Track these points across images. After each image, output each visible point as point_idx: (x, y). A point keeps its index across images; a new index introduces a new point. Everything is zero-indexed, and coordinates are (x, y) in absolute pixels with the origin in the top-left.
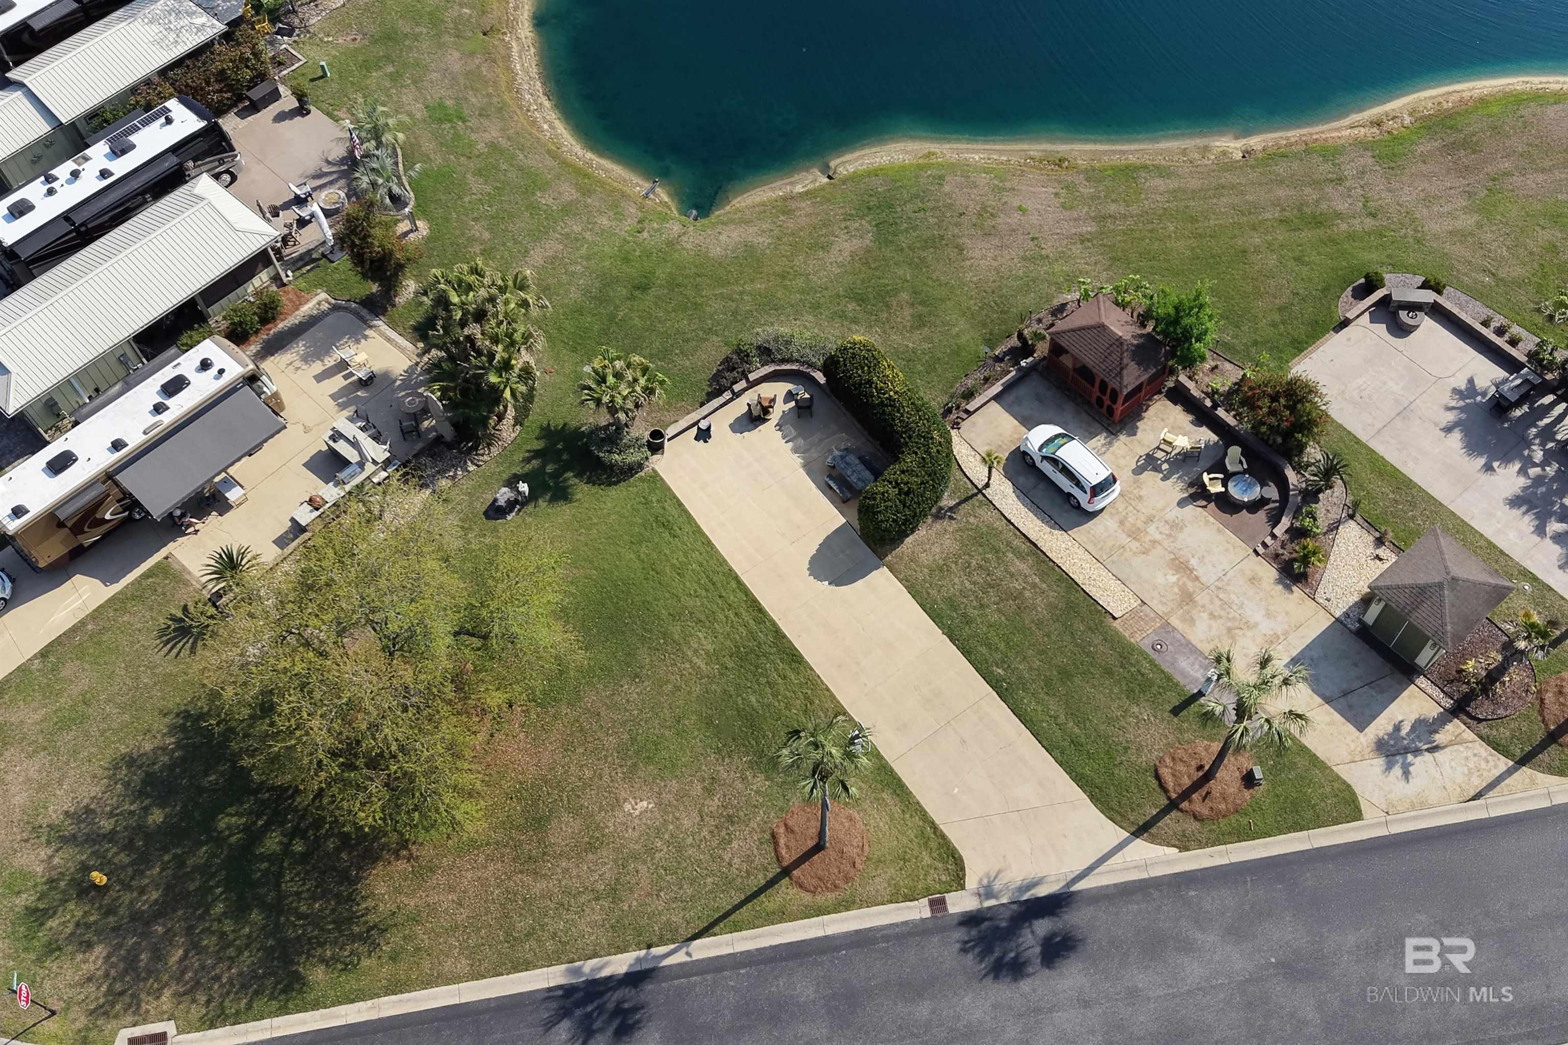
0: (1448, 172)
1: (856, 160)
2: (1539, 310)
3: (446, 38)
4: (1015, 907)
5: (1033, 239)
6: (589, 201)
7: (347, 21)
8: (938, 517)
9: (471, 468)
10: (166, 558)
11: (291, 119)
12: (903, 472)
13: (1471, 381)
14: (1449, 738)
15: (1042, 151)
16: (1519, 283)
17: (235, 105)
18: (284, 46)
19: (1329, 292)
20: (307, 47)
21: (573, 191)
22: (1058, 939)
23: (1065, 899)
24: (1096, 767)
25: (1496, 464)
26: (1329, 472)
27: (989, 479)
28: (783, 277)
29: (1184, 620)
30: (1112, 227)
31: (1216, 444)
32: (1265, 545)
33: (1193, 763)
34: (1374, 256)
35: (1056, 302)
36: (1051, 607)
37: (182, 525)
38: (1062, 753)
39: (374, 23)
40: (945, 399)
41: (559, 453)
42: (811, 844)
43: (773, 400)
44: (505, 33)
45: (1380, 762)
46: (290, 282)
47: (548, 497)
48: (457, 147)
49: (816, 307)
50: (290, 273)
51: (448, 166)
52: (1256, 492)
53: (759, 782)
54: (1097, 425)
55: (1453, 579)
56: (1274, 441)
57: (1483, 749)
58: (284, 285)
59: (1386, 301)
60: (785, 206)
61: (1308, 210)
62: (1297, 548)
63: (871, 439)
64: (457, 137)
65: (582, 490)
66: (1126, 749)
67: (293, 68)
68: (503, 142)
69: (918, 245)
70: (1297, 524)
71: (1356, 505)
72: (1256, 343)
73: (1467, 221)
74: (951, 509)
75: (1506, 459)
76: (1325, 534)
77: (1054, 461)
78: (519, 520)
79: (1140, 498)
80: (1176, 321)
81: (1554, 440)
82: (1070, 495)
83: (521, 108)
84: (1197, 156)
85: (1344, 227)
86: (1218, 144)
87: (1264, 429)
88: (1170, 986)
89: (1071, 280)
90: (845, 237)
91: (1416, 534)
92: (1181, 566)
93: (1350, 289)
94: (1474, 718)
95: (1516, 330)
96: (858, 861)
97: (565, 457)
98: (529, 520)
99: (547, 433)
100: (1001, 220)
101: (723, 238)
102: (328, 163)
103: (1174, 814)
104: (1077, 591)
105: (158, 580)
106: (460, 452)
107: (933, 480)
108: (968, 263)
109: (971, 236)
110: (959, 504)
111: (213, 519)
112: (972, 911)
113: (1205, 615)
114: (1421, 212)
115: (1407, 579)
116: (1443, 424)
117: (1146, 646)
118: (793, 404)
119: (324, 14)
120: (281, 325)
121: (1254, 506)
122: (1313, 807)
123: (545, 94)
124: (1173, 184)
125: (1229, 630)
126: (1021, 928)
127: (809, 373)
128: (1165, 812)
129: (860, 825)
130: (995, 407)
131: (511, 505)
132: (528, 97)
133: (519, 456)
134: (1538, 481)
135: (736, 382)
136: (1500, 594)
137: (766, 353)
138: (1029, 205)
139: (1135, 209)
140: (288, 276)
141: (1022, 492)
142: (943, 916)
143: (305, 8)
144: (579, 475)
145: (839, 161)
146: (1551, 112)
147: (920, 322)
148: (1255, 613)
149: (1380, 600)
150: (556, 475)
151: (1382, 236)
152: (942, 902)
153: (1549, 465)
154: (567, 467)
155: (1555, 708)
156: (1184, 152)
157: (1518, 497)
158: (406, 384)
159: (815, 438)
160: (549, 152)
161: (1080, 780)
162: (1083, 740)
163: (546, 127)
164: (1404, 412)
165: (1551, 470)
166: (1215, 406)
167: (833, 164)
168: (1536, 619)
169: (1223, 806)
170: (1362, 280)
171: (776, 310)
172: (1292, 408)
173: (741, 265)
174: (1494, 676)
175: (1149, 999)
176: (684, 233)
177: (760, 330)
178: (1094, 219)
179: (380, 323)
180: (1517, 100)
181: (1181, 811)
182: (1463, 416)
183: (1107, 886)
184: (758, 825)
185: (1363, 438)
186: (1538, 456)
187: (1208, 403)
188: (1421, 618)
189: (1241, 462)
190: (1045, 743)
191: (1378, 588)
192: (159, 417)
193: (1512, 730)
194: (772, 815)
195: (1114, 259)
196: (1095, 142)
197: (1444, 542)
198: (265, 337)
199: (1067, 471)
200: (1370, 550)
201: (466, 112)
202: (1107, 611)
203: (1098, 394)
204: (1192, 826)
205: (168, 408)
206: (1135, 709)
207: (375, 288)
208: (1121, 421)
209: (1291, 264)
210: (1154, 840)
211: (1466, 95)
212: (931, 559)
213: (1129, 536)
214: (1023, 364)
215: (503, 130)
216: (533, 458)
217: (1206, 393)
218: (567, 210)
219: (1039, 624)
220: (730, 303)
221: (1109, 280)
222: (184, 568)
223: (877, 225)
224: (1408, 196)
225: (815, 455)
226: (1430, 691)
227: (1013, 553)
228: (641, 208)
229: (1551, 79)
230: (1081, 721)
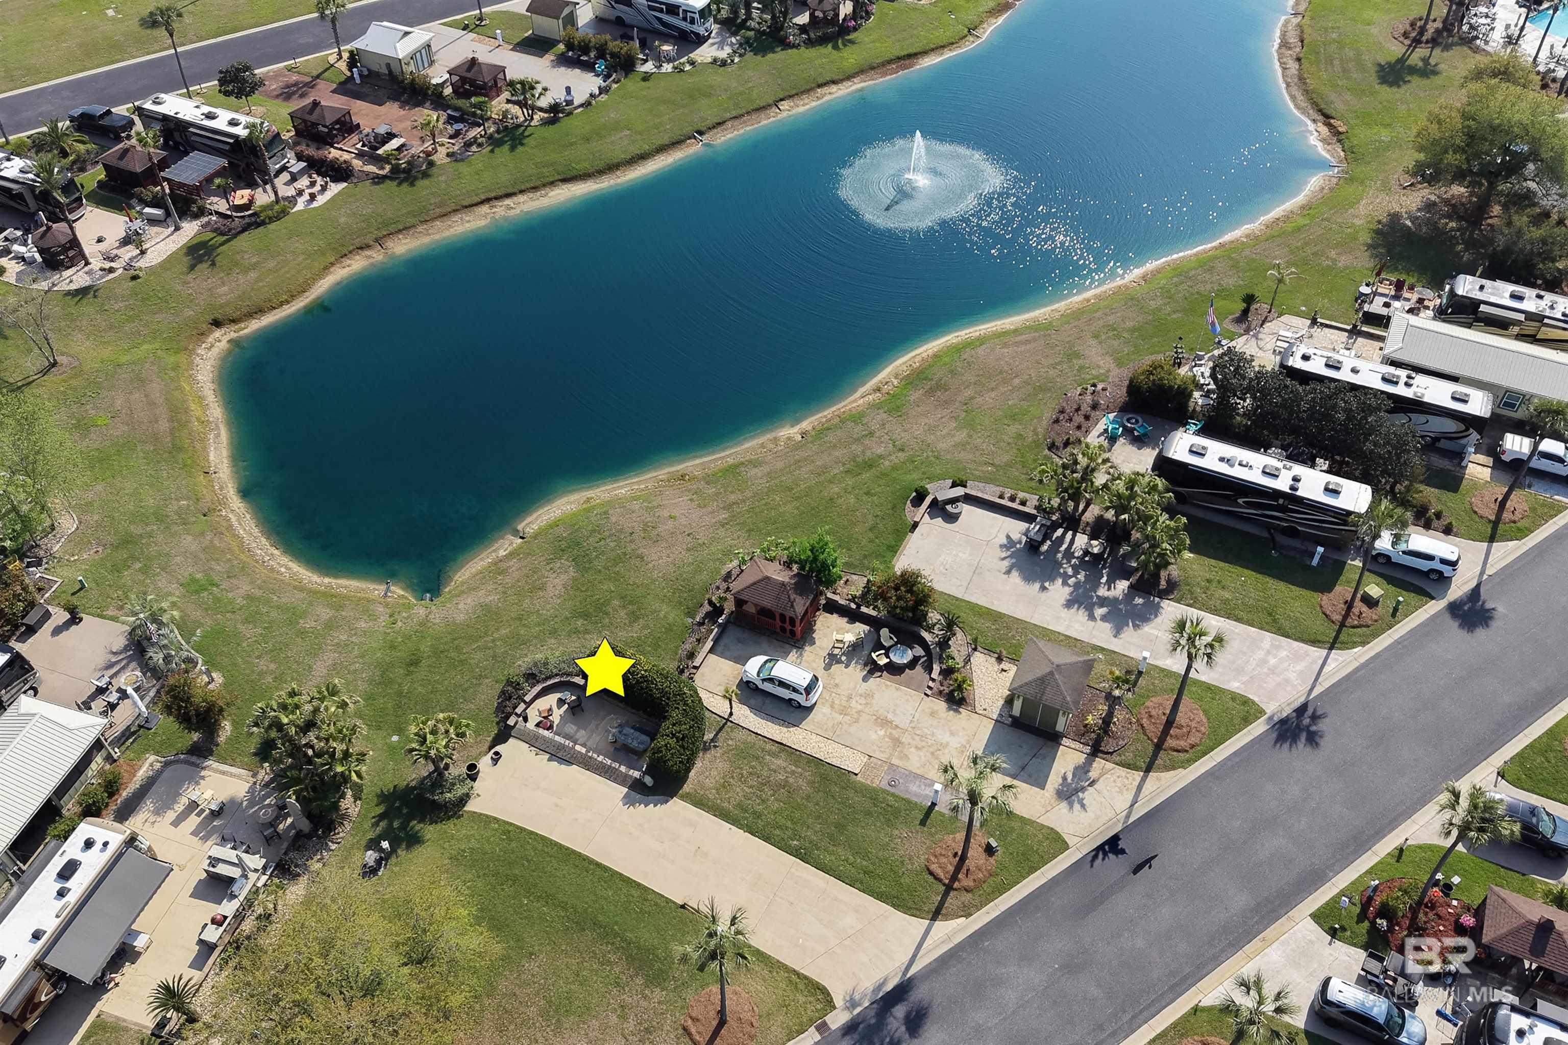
0: (936, 407)
1: (536, 519)
2: (1031, 479)
3: (175, 528)
4: (875, 1006)
5: (689, 535)
6: (343, 613)
7: (85, 540)
8: (706, 749)
9: (333, 847)
10: (98, 1016)
11: (68, 630)
12: (674, 725)
13: (1008, 537)
14: (1098, 772)
15: (669, 473)
16: (1009, 465)
17: (13, 634)
18: (38, 576)
19: (896, 507)
20: (59, 570)
21: (328, 611)
22: (914, 1013)
23: (907, 986)
24: (888, 883)
25: (1047, 584)
26: (950, 625)
27: (731, 708)
28: (520, 619)
29: (901, 758)
30: (738, 510)
31: (870, 631)
32: (930, 688)
33: (949, 854)
34: (915, 476)
35: (723, 573)
36: (811, 783)
37: (104, 983)
38: (862, 883)
39: (109, 534)
40: (676, 664)
41: (399, 809)
42: (715, 1023)
43: (550, 710)
44: (221, 510)
45: (1064, 805)
46: (119, 757)
47: (404, 846)
48: (220, 607)
49: (554, 632)
50: (117, 750)
51: (219, 624)
52: (909, 656)
53: (658, 994)
54: (787, 646)
55: (1057, 666)
56: (908, 617)
57: (1122, 771)
58: (115, 761)
59: (935, 502)
60: (498, 569)
61: (859, 460)
62: (951, 682)
63: (634, 711)
64: (217, 600)
65: (429, 831)
66: (902, 862)
67: (53, 589)
68: (258, 593)
69: (610, 564)
70: (944, 667)
71: (975, 640)
72: (865, 557)
73: (961, 436)
74: (712, 740)
75: (1052, 580)
76: (964, 667)
77: (771, 680)
78: (387, 872)
79: (837, 685)
80: (815, 559)
81: (1074, 558)
82: (790, 700)
83: (257, 562)
84: (772, 446)
85: (887, 463)
86: (782, 434)
87: (898, 611)
88: (1000, 1014)
89: (728, 553)
90: (555, 575)
91: (1019, 645)
92: (884, 722)
93: (909, 502)
94: (1107, 753)
95: (1021, 495)
96: (753, 1020)
97: (405, 811)
98: (396, 869)
99: (383, 798)
100: (661, 529)
101: (461, 606)
102: (115, 653)
103: (952, 894)
104: (823, 765)
105: (99, 1037)
106: (319, 837)
107: (697, 723)
108: (651, 565)
109: (645, 547)
110: (716, 735)
111: (128, 968)
112: (847, 1022)
113: (913, 750)
114: (931, 438)
115: (1030, 677)
116: (1004, 570)
117: (884, 785)
118: (566, 706)
119: (63, 540)
120: (124, 794)
121: (912, 664)
122: (1036, 852)
123: (272, 546)
124: (766, 469)
125: (933, 753)
126: (885, 1019)
127: (569, 681)
128: (946, 895)
129: (744, 994)
130: (712, 658)
131: (379, 862)
132: (259, 552)
133: (368, 824)
134: (1077, 585)
135: (516, 707)
136: (1088, 666)
137: (532, 678)
138: (675, 513)
139: (748, 494)
140: (116, 753)
141: (757, 710)
142: (830, 1034)
143: (45, 540)
144: (422, 821)
145: (523, 524)
146: (981, 351)
147: (634, 617)
148: (943, 736)
149: (1019, 697)
150: (403, 827)
151: (913, 462)
152: (825, 1024)
153: (1079, 573)
154: (410, 818)
155: (1152, 728)
156: (762, 446)
157: (1068, 601)
158: (252, 803)
159: (592, 726)
160: (295, 588)
161: (880, 896)
162: (871, 867)
163: (283, 570)
164: (977, 571)
165: (1081, 576)
166: (859, 606)
167: (520, 527)
168: (1117, 673)
169: (981, 875)
170: (914, 494)
171: (525, 644)
172: (911, 591)
173: (485, 621)
174: (1107, 721)
175: (990, 1029)
176: (430, 613)
177: (520, 663)
178: (724, 508)
179: (211, 762)
180: (958, 349)
181: (956, 890)
182: (1014, 560)
183: (930, 963)
184: (671, 1026)
185: (960, 596)
186: (1070, 571)
187: (853, 606)
188: (1049, 698)
189: (891, 638)
190: (847, 881)
191: (1015, 689)
192: (65, 900)
193: (1133, 752)
194: (677, 1014)
195: (750, 531)
196: (701, 457)
197: (1041, 644)
198: (114, 807)
199: (782, 684)
200: (996, 667)
201: (216, 579)
202: (849, 772)
203: (780, 624)
204: (967, 897)
205: (69, 890)
206: (896, 832)
207: (196, 736)
208: (802, 637)
209: (865, 498)
210: (947, 918)
211: (924, 355)
212: (714, 781)
213: (841, 714)
214: (720, 621)
215: (252, 583)
216: (379, 821)
217: (849, 600)
218: (330, 625)
219: (808, 797)
220: (487, 651)
221: (753, 545)
222: (118, 1018)
223: (573, 560)
224: (918, 431)
225: (598, 738)
226: (1073, 746)
227: (769, 755)
228: (387, 605)
229: (971, 330)
230: (866, 856)
